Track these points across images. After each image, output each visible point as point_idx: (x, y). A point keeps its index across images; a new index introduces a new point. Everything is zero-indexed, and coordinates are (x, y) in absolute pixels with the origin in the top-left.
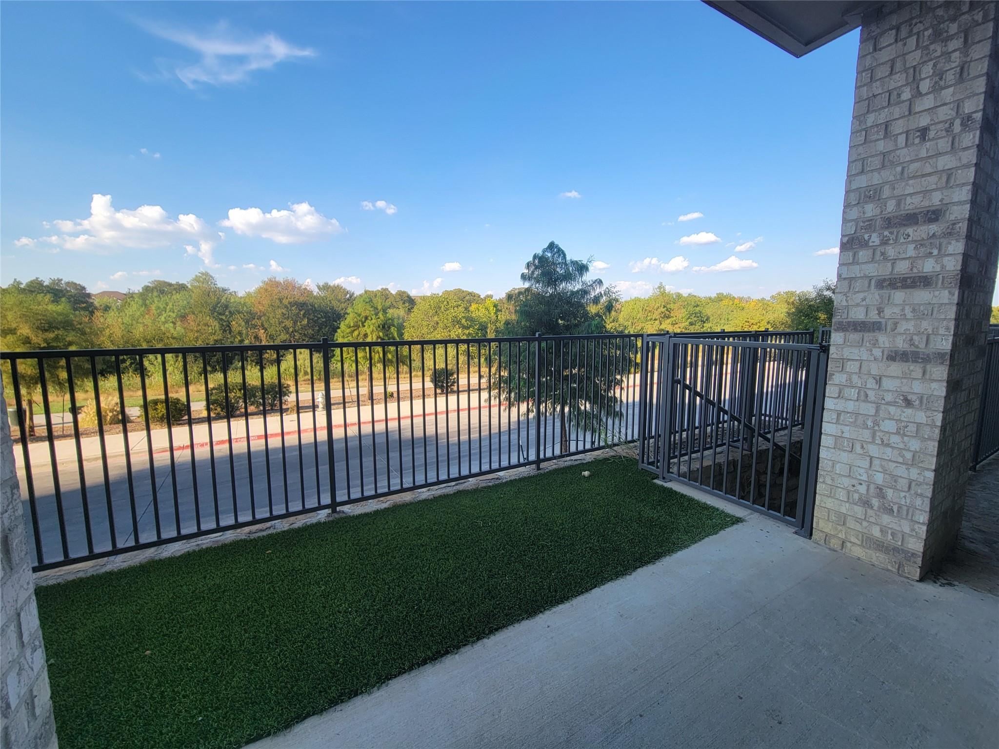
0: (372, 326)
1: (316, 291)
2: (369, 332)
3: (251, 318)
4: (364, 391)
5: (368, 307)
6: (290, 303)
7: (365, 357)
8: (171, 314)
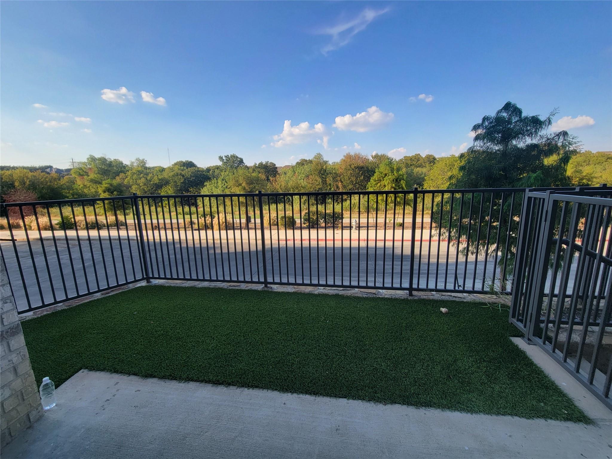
0: (388, 180)
1: (371, 158)
2: (386, 184)
3: (336, 176)
4: (381, 220)
5: (388, 168)
6: (355, 167)
7: (382, 200)
8: (303, 175)
